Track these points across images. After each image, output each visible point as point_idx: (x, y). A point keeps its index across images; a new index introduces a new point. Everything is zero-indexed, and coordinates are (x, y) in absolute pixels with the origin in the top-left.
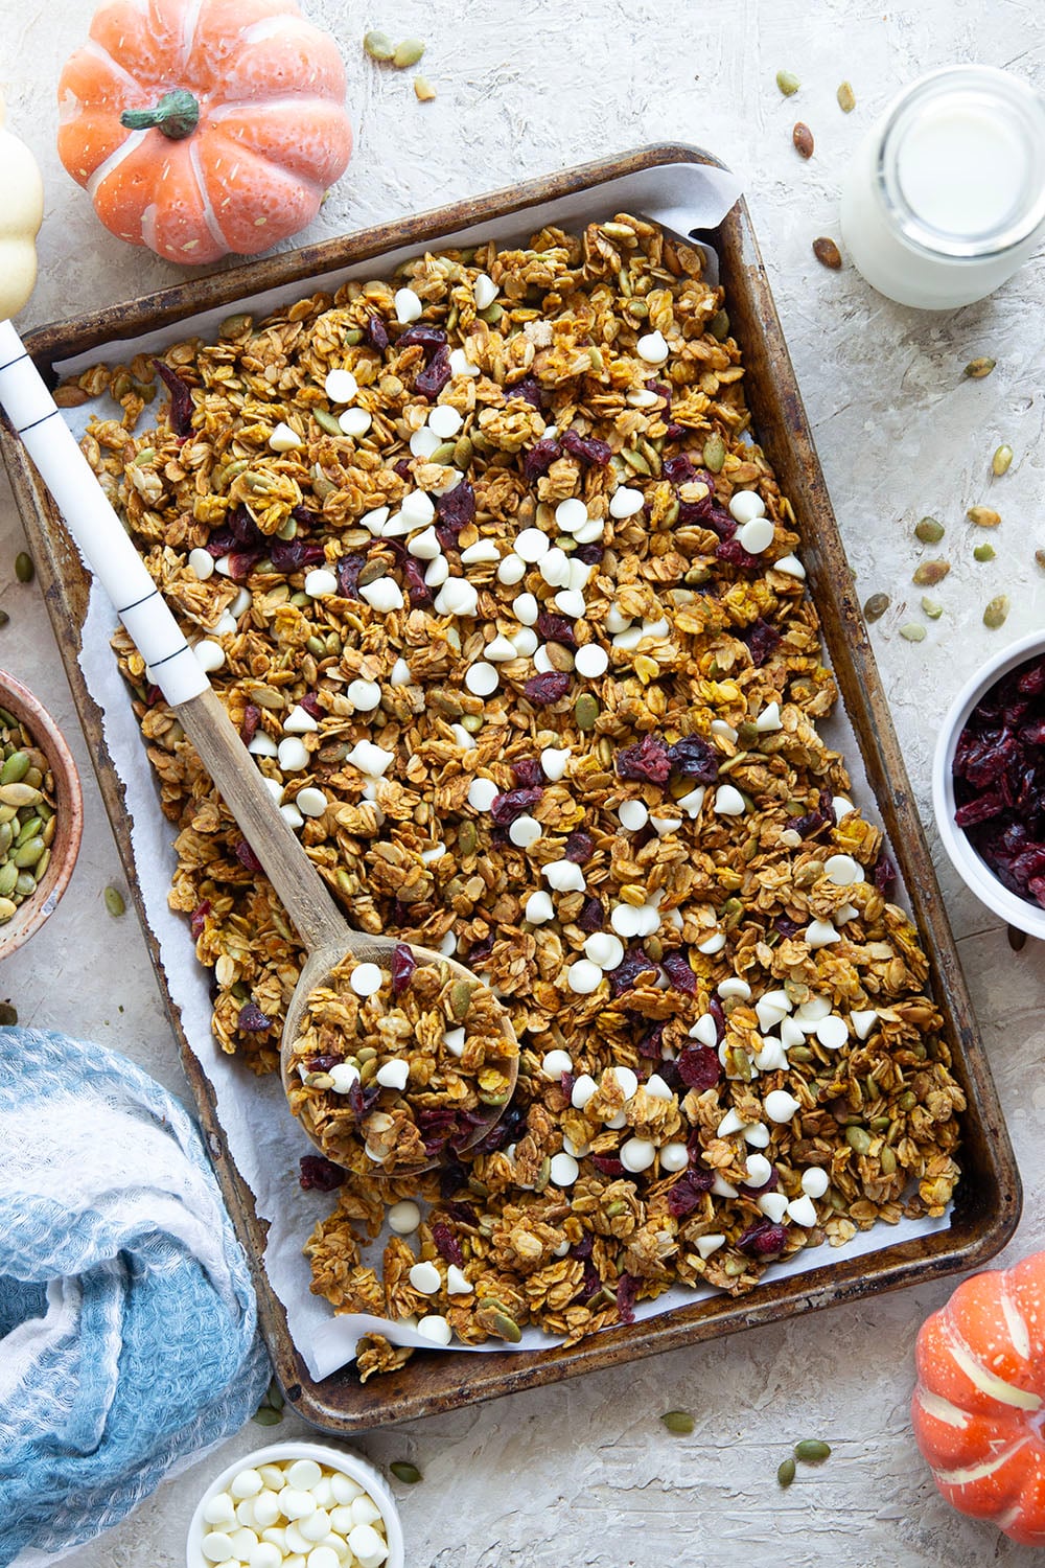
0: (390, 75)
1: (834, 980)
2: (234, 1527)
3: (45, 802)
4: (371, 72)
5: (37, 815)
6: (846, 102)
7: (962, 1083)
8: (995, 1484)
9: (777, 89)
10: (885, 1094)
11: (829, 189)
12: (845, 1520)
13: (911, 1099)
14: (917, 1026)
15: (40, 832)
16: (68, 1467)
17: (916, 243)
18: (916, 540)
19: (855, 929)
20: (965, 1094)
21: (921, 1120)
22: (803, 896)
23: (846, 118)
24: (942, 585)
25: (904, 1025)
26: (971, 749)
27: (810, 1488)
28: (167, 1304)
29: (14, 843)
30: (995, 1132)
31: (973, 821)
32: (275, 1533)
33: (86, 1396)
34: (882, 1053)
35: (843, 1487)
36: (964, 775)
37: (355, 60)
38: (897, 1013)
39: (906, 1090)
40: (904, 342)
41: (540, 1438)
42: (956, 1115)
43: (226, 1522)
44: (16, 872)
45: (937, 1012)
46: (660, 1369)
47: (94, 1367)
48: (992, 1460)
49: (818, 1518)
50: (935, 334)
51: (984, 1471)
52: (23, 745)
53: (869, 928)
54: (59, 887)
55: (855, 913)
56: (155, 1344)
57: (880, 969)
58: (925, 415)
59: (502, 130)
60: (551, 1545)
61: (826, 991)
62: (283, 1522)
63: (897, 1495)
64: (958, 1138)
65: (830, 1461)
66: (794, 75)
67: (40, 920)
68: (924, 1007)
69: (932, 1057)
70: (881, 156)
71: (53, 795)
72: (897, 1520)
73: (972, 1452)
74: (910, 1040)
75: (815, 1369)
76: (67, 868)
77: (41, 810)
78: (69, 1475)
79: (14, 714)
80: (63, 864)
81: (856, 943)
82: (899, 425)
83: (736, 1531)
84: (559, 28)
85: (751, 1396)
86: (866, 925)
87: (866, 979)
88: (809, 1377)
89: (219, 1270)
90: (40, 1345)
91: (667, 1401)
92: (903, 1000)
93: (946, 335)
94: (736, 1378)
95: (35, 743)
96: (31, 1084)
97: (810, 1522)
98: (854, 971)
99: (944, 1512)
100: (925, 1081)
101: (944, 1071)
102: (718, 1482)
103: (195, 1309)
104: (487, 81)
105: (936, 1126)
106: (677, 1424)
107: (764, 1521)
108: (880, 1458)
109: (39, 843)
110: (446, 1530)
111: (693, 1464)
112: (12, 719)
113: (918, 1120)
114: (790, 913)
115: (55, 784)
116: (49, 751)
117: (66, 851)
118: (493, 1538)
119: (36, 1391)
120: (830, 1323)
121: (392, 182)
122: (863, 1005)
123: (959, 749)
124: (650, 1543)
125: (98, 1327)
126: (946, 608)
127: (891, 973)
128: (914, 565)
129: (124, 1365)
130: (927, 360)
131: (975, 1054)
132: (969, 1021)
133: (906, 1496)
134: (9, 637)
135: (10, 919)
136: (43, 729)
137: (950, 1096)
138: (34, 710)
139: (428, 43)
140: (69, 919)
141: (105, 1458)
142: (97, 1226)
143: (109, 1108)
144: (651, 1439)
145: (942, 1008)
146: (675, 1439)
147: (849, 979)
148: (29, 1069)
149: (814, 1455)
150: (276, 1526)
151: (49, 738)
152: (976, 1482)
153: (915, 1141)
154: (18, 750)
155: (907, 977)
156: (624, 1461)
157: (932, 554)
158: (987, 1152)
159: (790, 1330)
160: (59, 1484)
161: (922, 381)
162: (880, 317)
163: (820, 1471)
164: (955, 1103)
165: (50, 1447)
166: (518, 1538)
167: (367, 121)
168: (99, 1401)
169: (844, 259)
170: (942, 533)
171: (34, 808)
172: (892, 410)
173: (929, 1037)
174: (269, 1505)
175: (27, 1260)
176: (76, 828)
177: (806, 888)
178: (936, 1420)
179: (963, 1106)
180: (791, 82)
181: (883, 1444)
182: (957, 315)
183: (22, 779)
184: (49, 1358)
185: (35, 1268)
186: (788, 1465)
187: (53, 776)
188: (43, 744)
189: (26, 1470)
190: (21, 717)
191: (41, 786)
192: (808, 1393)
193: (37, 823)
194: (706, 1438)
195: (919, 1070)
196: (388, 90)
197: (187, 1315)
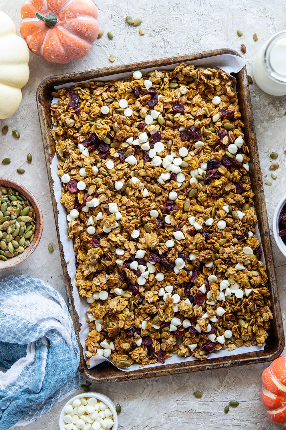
0: (132, 28)
1: (242, 280)
2: (73, 414)
3: (33, 221)
4: (127, 27)
5: (31, 224)
6: (255, 39)
7: (273, 312)
8: (283, 414)
9: (236, 34)
10: (251, 312)
11: (250, 62)
12: (242, 423)
13: (258, 314)
14: (263, 295)
15: (31, 229)
16: (32, 397)
17: (274, 78)
18: (270, 158)
19: (249, 266)
20: (273, 315)
21: (260, 320)
22: (236, 256)
23: (255, 43)
24: (277, 170)
25: (259, 294)
26: (284, 215)
27: (233, 414)
28: (57, 351)
29: (25, 232)
30: (280, 326)
31: (283, 235)
32: (84, 417)
33: (37, 377)
34: (252, 301)
35: (242, 414)
36: (282, 222)
37: (123, 23)
38: (258, 291)
39: (257, 311)
40: (269, 104)
41: (160, 397)
42: (270, 320)
43: (70, 413)
44: (25, 240)
45: (268, 292)
46: (193, 380)
47: (39, 369)
48: (282, 408)
49: (235, 422)
50: (277, 102)
51: (280, 411)
52: (28, 205)
53: (253, 266)
54: (36, 244)
55: (249, 262)
56: (55, 362)
57: (255, 278)
58: (274, 124)
59: (162, 44)
60: (162, 426)
61: (239, 282)
62: (86, 414)
63: (257, 417)
64: (269, 326)
65: (239, 407)
66: (242, 31)
67: (31, 253)
68: (265, 290)
69: (265, 304)
70: (265, 54)
71: (35, 219)
72: (256, 423)
73: (277, 406)
74: (260, 298)
75: (235, 381)
76: (38, 239)
77: (32, 223)
78: (33, 399)
79: (25, 197)
80: (37, 238)
81: (249, 270)
82: (267, 127)
83: (213, 424)
84: (178, 16)
85: (218, 388)
86: (252, 266)
87: (250, 280)
88: (234, 383)
89: (70, 342)
90: (24, 365)
91: (195, 388)
92: (260, 288)
93: (280, 103)
94: (214, 382)
95: (31, 205)
96: (21, 290)
97: (233, 423)
98: (248, 278)
99: (269, 422)
100: (263, 310)
101: (268, 308)
102: (208, 411)
103: (65, 352)
104: (158, 30)
105: (264, 322)
106: (198, 395)
107: (220, 422)
108: (252, 406)
109: (31, 232)
110: (134, 421)
111: (202, 406)
112: (25, 198)
113: (259, 320)
114: (232, 260)
115: (36, 216)
116: (34, 207)
117: (38, 234)
118: (147, 424)
119: (23, 377)
120: (240, 369)
121: (132, 57)
122: (249, 287)
123: (280, 215)
124: (189, 427)
125: (40, 359)
126: (278, 177)
127: (257, 280)
128: (270, 164)
129: (47, 369)
130: (275, 109)
131: (277, 305)
132: (277, 295)
133: (259, 417)
134: (25, 176)
135: (22, 252)
136: (33, 201)
137: (269, 315)
138: (31, 196)
139: (143, 19)
140: (38, 253)
141: (42, 394)
142: (38, 328)
143: (42, 297)
144: (191, 399)
145: (270, 291)
146: (197, 399)
147: (246, 280)
148: (21, 286)
149: (234, 405)
150: (84, 415)
151: (35, 204)
152: (278, 414)
153: (258, 325)
154: (26, 207)
155: (262, 281)
156: (182, 404)
157: (274, 162)
158: (277, 331)
159: (229, 371)
160: (30, 401)
161: (273, 115)
162: (263, 97)
163: (236, 409)
164: (270, 317)
165: (28, 391)
166: (153, 424)
167: (126, 40)
168: (40, 378)
169: (253, 81)
170: (277, 156)
171: (30, 223)
172: (265, 122)
173: (265, 298)
174: (82, 409)
175: (20, 337)
176: (41, 229)
177: (237, 253)
178: (267, 397)
179: (272, 318)
180: (241, 33)
181: (253, 403)
182: (283, 97)
183: (27, 215)
184: (27, 368)
185: (23, 340)
186: (227, 407)
187: (36, 214)
188: (33, 205)
189: (21, 398)
190: (28, 198)
191: (32, 217)
192: (233, 388)
193: (31, 227)
194: (205, 399)
195: (261, 307)
196: (132, 32)
197: (62, 354)
